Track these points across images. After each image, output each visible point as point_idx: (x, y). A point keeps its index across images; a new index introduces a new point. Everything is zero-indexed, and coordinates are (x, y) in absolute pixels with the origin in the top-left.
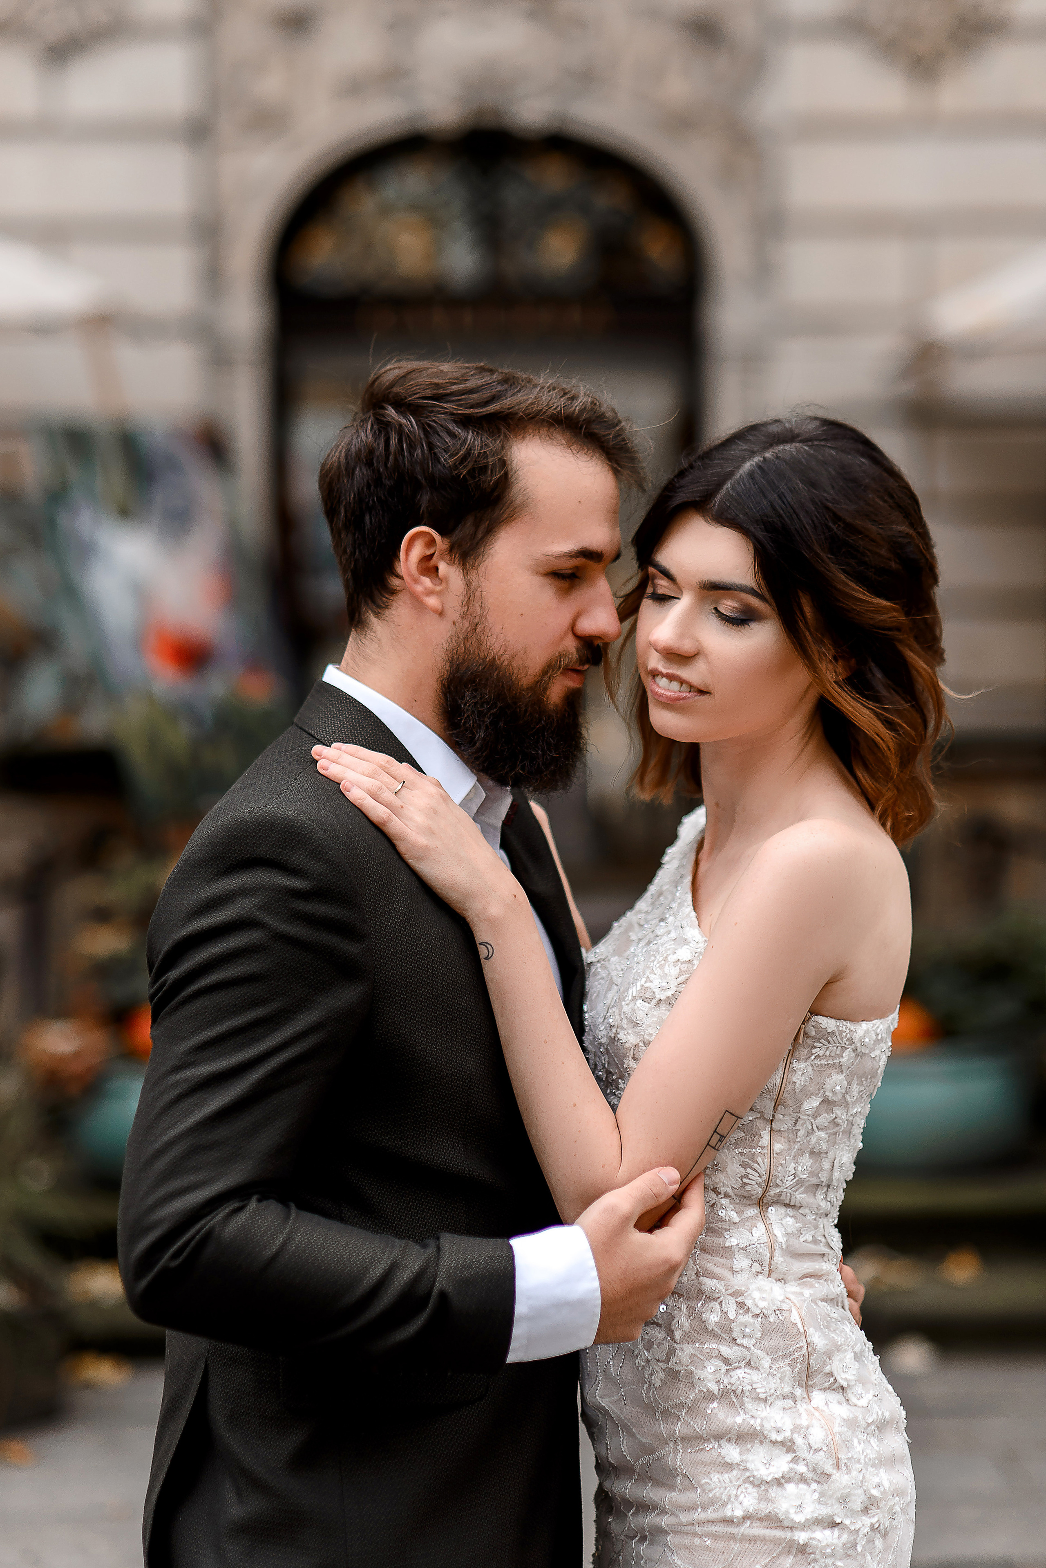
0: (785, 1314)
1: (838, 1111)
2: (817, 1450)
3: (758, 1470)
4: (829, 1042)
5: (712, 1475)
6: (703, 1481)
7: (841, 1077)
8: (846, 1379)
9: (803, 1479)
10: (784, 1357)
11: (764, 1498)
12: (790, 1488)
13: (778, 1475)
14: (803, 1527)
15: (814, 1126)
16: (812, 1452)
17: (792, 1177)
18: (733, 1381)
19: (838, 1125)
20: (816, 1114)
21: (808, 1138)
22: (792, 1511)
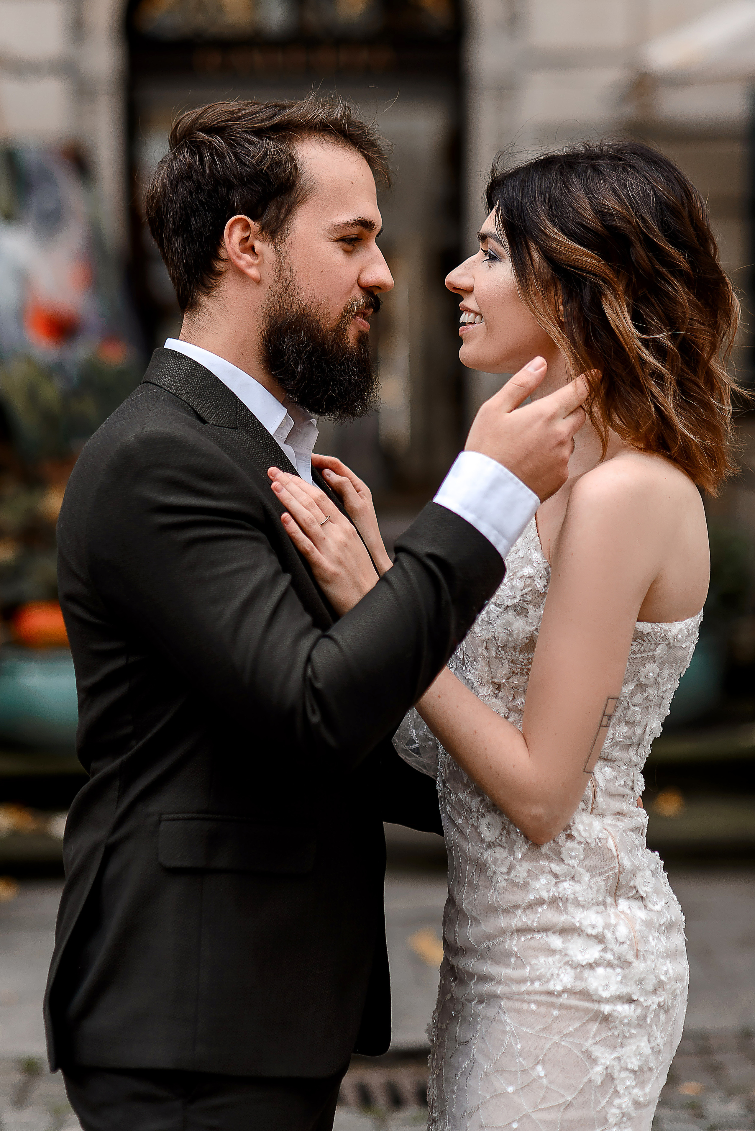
0: (603, 841)
1: (650, 691)
2: (622, 943)
3: (576, 956)
4: (644, 641)
5: (540, 958)
6: (533, 963)
7: (654, 665)
8: (646, 892)
9: (609, 965)
10: (600, 874)
11: (578, 977)
12: (600, 970)
13: (591, 961)
14: (608, 1001)
15: (630, 704)
16: (618, 945)
17: (610, 741)
18: (560, 890)
19: (650, 700)
20: (633, 694)
21: (625, 712)
22: (600, 989)
